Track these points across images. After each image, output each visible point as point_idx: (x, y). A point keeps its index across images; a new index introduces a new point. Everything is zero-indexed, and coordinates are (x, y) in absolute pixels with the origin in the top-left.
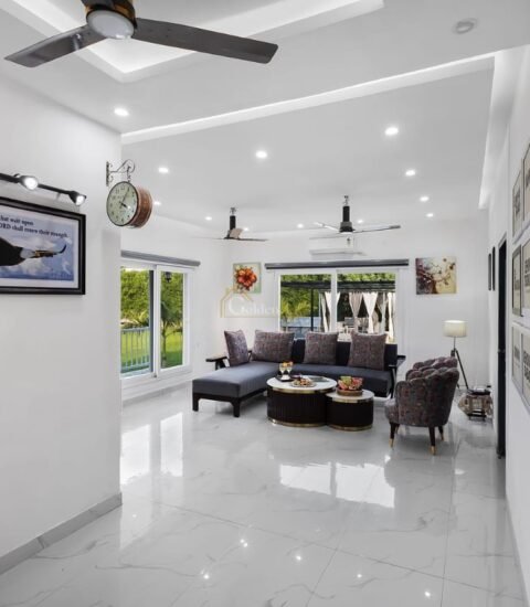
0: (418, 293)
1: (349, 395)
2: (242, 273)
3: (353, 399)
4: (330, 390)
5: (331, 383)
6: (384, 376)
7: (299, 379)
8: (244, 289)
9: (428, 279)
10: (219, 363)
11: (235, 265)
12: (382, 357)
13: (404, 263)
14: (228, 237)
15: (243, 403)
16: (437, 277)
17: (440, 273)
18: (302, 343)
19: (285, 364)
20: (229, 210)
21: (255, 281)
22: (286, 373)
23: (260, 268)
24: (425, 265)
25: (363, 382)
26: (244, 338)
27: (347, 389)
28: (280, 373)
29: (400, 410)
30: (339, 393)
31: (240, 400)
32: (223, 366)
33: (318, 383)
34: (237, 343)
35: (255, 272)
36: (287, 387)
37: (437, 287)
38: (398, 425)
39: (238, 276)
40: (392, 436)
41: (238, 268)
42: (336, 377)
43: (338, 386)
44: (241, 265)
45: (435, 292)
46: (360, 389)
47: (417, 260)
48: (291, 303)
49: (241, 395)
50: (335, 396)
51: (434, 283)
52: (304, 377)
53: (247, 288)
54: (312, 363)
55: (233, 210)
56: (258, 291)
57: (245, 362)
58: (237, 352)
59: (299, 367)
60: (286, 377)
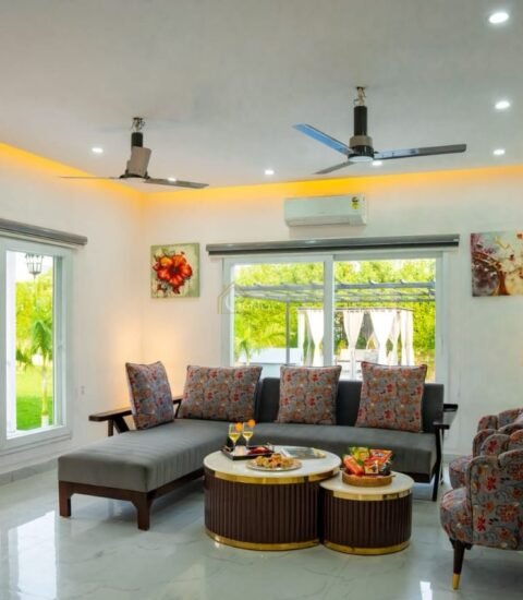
0: (474, 295)
1: (367, 485)
2: (167, 262)
3: (374, 493)
4: (329, 476)
5: (331, 462)
6: (424, 443)
7: (268, 454)
8: (170, 290)
9: (492, 269)
10: (117, 422)
11: (154, 248)
12: (419, 407)
13: (451, 242)
14: (127, 175)
15: (155, 502)
16: (506, 267)
17: (512, 257)
18: (272, 385)
19: (239, 426)
20: (131, 122)
21: (189, 275)
22: (241, 442)
23: (197, 253)
24: (486, 247)
25: (393, 458)
26: (164, 377)
27: (362, 474)
28: (230, 443)
29: (476, 515)
30: (346, 481)
31: (152, 495)
32: (123, 428)
33: (305, 462)
34: (151, 386)
35: (190, 260)
36: (244, 471)
37: (508, 284)
38: (469, 546)
39: (159, 268)
40: (458, 570)
41: (159, 253)
42: (340, 449)
43: (343, 465)
44: (164, 249)
45: (503, 292)
46: (387, 472)
47: (473, 236)
48: (255, 328)
49: (152, 487)
50: (338, 488)
51: (501, 276)
52: (278, 449)
53: (176, 289)
54: (293, 421)
55: (138, 121)
56: (195, 293)
57: (165, 422)
58: (150, 401)
59: (268, 429)
60: (241, 451)
